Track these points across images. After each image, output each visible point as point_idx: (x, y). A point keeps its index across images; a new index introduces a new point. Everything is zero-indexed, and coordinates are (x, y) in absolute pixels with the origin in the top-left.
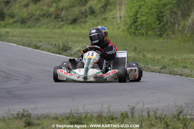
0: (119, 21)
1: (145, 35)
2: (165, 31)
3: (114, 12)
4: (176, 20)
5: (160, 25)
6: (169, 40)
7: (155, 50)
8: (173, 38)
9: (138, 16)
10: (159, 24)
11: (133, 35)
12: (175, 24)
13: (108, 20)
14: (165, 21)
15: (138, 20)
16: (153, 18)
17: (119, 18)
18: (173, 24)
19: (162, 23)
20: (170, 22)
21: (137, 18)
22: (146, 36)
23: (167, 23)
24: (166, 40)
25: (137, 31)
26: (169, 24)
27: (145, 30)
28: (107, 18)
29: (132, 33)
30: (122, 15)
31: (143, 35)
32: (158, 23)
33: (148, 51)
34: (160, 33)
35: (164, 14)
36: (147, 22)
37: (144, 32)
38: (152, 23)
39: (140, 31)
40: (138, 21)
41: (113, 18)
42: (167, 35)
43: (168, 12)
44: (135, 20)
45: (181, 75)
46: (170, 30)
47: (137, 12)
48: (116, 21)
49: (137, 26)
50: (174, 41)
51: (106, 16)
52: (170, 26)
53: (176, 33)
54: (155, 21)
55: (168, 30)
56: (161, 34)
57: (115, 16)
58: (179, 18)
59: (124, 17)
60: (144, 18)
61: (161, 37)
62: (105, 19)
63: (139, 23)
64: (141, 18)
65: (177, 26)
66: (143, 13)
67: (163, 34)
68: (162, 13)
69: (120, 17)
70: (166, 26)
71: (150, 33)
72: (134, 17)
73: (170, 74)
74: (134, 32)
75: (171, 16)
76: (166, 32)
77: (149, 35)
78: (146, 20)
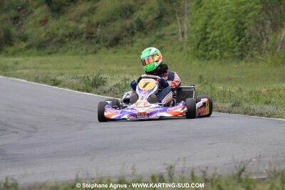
0: (181, 39)
1: (219, 57)
2: (248, 50)
3: (173, 25)
4: (263, 33)
5: (241, 42)
6: (254, 63)
7: (230, 79)
8: (260, 60)
9: (208, 30)
10: (239, 41)
11: (202, 58)
12: (263, 38)
13: (164, 37)
14: (247, 36)
15: (208, 35)
16: (230, 32)
17: (181, 35)
18: (260, 39)
19: (243, 39)
20: (255, 37)
21: (206, 33)
22: (220, 59)
23: (250, 38)
24: (249, 64)
25: (207, 53)
26: (254, 40)
27: (218, 51)
28: (164, 35)
29: (199, 55)
30: (186, 29)
31: (216, 57)
32: (237, 38)
33: (220, 81)
34: (241, 53)
35: (246, 24)
36: (222, 38)
37: (218, 54)
38: (229, 39)
39: (211, 53)
40: (208, 38)
41: (173, 34)
42: (252, 56)
43: (251, 22)
44: (203, 36)
45: (261, 115)
46: (254, 48)
47: (206, 24)
48: (177, 39)
49: (207, 45)
50: (261, 64)
51: (162, 33)
52: (255, 43)
53: (265, 53)
54: (232, 36)
55: (252, 49)
56: (242, 55)
57: (175, 32)
58: (267, 32)
59: (188, 32)
60: (217, 33)
61: (242, 59)
62: (160, 37)
63: (209, 41)
64: (213, 33)
65: (265, 42)
66: (215, 26)
67: (245, 54)
68: (242, 24)
69: (183, 33)
70: (249, 43)
71: (226, 54)
72: (202, 32)
73: (245, 113)
74: (203, 53)
75: (257, 28)
76: (249, 52)
77: (225, 58)
78: (220, 36)
